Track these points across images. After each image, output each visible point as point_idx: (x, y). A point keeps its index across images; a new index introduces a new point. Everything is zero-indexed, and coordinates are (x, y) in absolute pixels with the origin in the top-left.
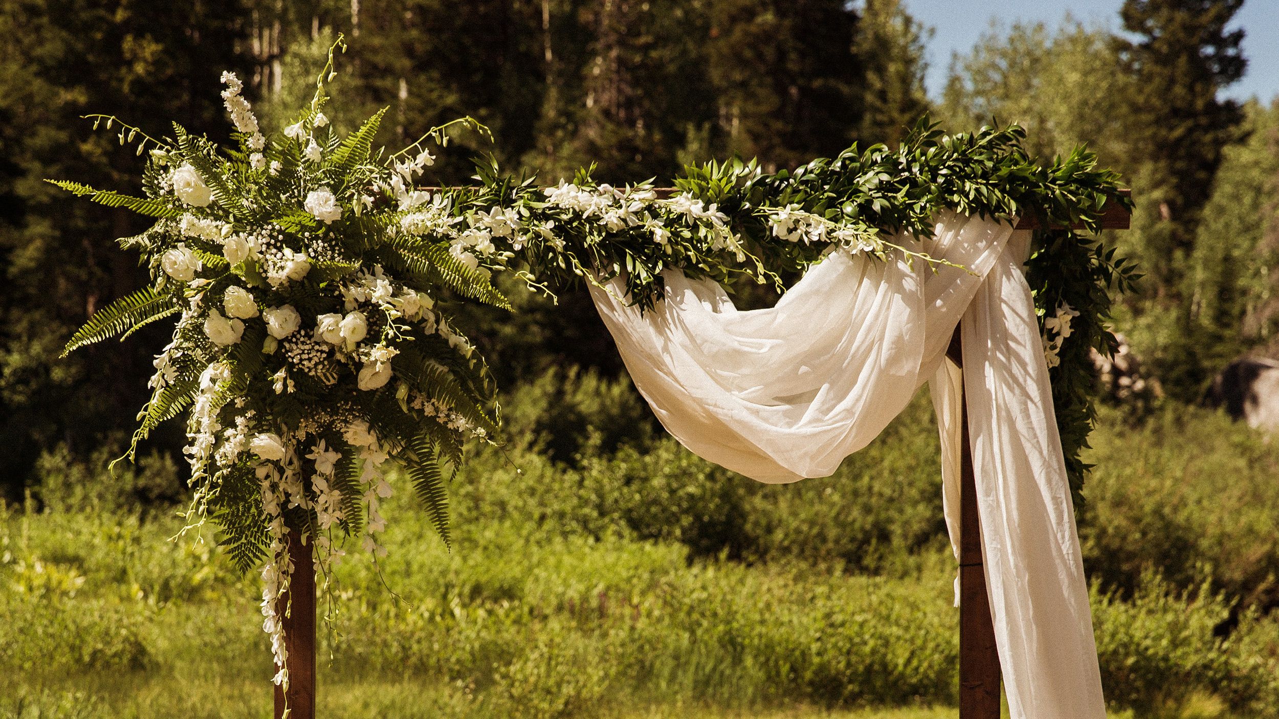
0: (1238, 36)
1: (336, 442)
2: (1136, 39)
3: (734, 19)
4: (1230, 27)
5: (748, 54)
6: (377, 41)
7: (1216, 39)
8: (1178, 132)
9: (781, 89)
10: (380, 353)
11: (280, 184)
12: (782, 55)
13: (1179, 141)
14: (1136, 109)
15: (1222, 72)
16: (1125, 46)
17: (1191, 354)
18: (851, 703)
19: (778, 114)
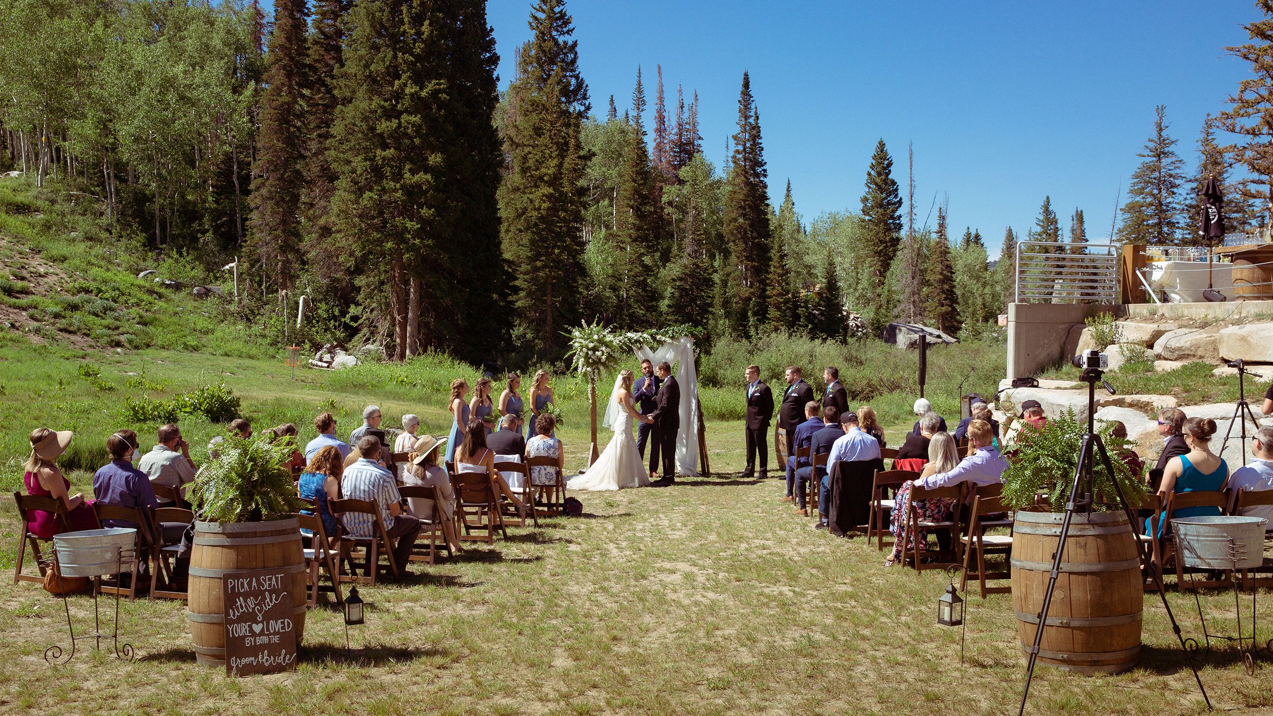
0: (900, 217)
1: (598, 369)
2: (867, 218)
3: (730, 221)
4: (897, 214)
5: (735, 232)
6: (620, 233)
7: (892, 217)
8: (881, 248)
9: (746, 243)
10: (604, 357)
11: (590, 334)
12: (746, 233)
13: (881, 251)
14: (867, 241)
15: (895, 228)
16: (864, 221)
17: (878, 321)
18: (728, 420)
19: (745, 250)
